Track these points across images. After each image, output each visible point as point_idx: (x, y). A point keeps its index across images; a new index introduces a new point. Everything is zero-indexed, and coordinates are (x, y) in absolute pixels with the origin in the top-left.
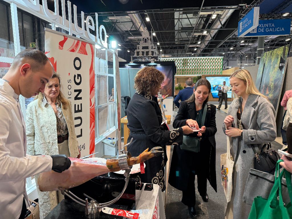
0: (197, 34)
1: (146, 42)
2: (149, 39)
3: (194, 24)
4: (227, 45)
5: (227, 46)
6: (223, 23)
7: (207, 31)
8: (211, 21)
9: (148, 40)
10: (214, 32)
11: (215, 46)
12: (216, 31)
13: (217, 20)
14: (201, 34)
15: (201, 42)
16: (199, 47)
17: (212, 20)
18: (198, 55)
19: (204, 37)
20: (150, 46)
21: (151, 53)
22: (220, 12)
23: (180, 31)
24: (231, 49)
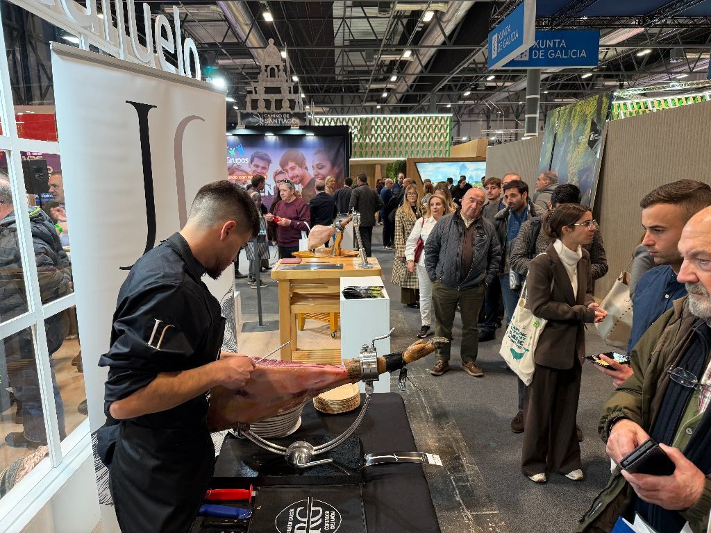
0: (388, 58)
1: (274, 76)
2: (281, 68)
3: (381, 33)
4: (456, 86)
5: (458, 88)
6: (448, 31)
7: (412, 51)
8: (421, 27)
9: (279, 70)
10: (427, 54)
11: (430, 88)
12: (433, 50)
13: (434, 25)
14: (398, 57)
15: (398, 77)
16: (394, 90)
17: (422, 25)
18: (391, 108)
19: (404, 64)
20: (285, 87)
21: (288, 104)
22: (440, 7)
23: (347, 49)
24: (467, 94)
